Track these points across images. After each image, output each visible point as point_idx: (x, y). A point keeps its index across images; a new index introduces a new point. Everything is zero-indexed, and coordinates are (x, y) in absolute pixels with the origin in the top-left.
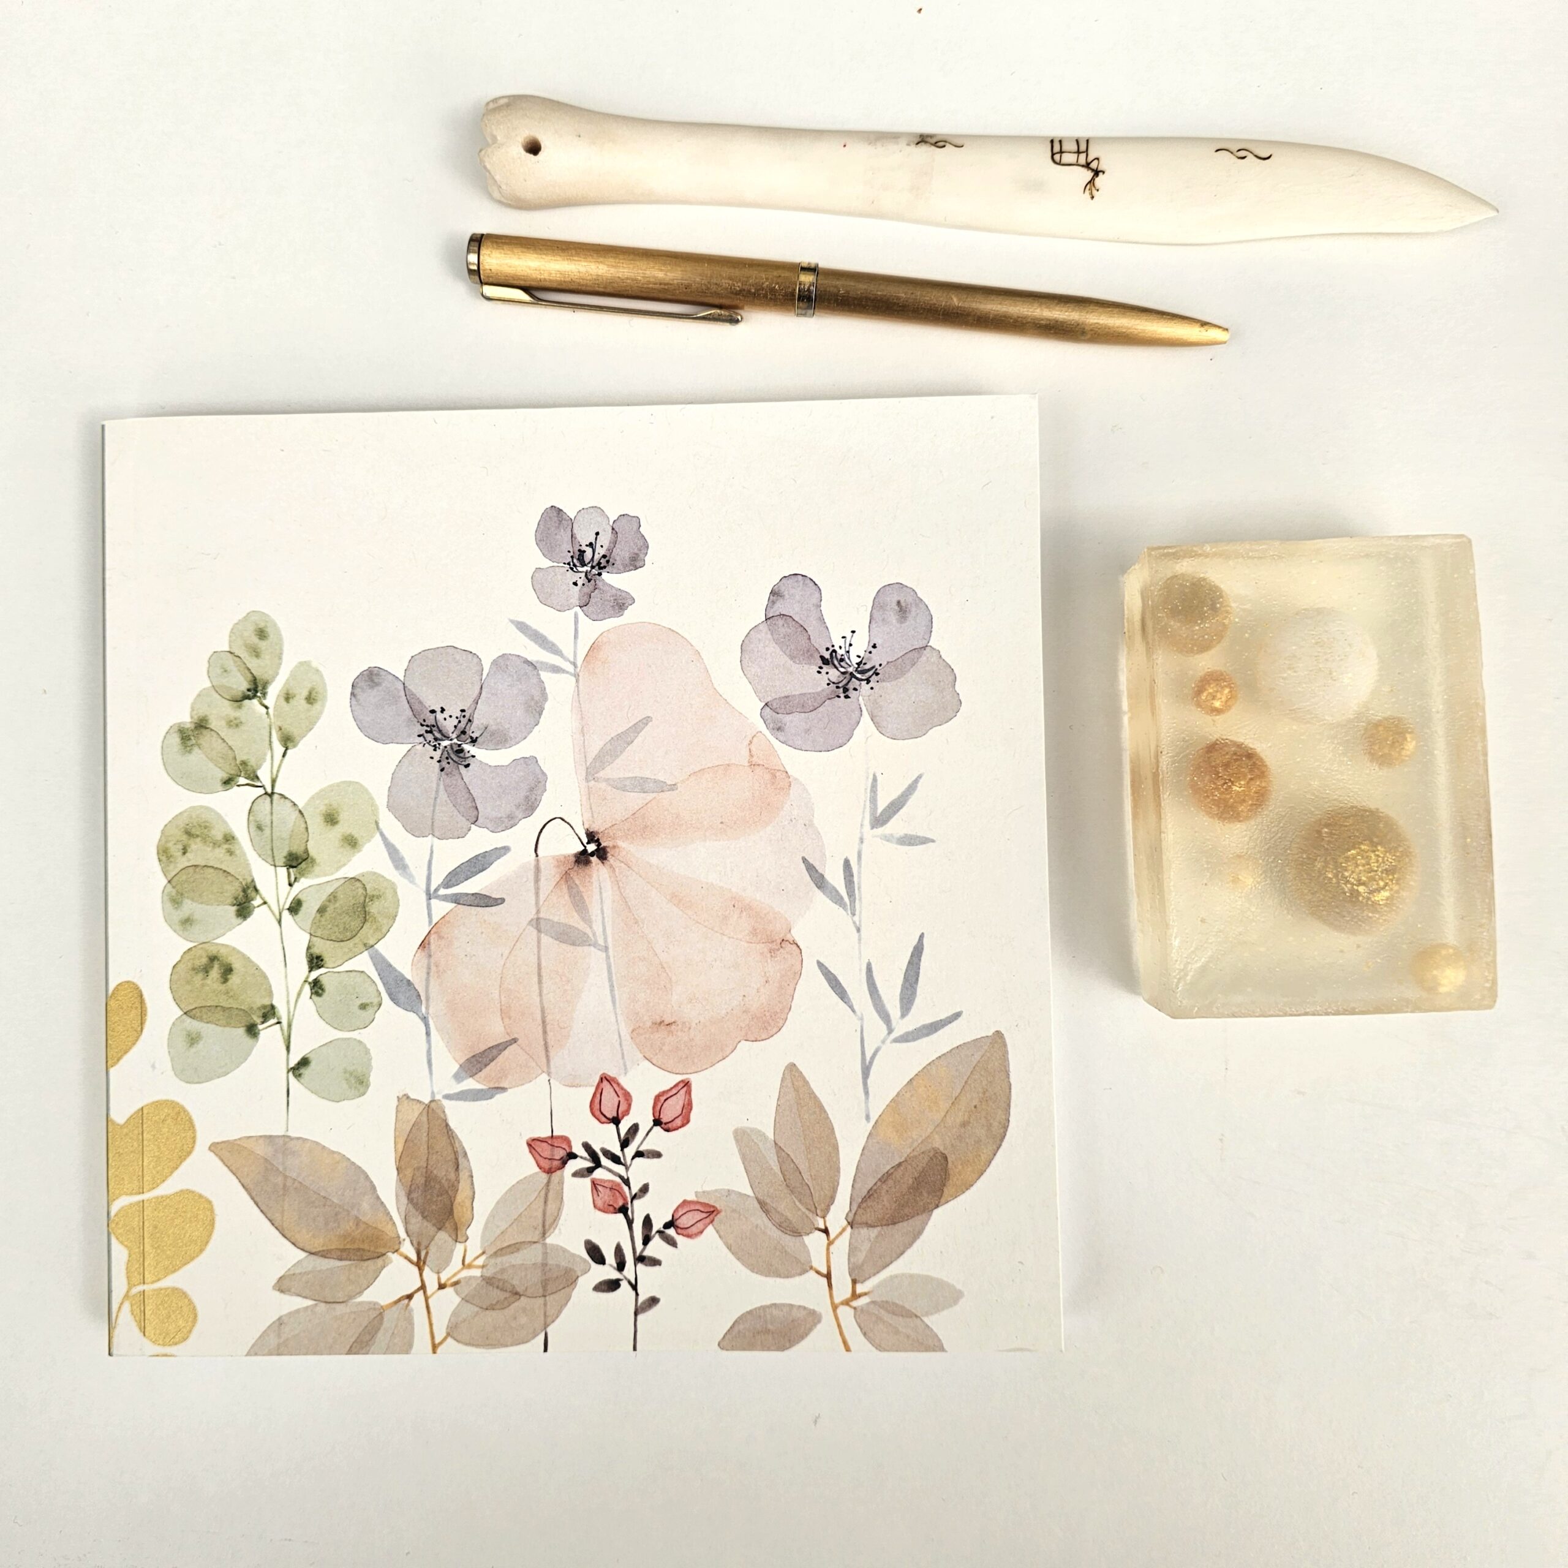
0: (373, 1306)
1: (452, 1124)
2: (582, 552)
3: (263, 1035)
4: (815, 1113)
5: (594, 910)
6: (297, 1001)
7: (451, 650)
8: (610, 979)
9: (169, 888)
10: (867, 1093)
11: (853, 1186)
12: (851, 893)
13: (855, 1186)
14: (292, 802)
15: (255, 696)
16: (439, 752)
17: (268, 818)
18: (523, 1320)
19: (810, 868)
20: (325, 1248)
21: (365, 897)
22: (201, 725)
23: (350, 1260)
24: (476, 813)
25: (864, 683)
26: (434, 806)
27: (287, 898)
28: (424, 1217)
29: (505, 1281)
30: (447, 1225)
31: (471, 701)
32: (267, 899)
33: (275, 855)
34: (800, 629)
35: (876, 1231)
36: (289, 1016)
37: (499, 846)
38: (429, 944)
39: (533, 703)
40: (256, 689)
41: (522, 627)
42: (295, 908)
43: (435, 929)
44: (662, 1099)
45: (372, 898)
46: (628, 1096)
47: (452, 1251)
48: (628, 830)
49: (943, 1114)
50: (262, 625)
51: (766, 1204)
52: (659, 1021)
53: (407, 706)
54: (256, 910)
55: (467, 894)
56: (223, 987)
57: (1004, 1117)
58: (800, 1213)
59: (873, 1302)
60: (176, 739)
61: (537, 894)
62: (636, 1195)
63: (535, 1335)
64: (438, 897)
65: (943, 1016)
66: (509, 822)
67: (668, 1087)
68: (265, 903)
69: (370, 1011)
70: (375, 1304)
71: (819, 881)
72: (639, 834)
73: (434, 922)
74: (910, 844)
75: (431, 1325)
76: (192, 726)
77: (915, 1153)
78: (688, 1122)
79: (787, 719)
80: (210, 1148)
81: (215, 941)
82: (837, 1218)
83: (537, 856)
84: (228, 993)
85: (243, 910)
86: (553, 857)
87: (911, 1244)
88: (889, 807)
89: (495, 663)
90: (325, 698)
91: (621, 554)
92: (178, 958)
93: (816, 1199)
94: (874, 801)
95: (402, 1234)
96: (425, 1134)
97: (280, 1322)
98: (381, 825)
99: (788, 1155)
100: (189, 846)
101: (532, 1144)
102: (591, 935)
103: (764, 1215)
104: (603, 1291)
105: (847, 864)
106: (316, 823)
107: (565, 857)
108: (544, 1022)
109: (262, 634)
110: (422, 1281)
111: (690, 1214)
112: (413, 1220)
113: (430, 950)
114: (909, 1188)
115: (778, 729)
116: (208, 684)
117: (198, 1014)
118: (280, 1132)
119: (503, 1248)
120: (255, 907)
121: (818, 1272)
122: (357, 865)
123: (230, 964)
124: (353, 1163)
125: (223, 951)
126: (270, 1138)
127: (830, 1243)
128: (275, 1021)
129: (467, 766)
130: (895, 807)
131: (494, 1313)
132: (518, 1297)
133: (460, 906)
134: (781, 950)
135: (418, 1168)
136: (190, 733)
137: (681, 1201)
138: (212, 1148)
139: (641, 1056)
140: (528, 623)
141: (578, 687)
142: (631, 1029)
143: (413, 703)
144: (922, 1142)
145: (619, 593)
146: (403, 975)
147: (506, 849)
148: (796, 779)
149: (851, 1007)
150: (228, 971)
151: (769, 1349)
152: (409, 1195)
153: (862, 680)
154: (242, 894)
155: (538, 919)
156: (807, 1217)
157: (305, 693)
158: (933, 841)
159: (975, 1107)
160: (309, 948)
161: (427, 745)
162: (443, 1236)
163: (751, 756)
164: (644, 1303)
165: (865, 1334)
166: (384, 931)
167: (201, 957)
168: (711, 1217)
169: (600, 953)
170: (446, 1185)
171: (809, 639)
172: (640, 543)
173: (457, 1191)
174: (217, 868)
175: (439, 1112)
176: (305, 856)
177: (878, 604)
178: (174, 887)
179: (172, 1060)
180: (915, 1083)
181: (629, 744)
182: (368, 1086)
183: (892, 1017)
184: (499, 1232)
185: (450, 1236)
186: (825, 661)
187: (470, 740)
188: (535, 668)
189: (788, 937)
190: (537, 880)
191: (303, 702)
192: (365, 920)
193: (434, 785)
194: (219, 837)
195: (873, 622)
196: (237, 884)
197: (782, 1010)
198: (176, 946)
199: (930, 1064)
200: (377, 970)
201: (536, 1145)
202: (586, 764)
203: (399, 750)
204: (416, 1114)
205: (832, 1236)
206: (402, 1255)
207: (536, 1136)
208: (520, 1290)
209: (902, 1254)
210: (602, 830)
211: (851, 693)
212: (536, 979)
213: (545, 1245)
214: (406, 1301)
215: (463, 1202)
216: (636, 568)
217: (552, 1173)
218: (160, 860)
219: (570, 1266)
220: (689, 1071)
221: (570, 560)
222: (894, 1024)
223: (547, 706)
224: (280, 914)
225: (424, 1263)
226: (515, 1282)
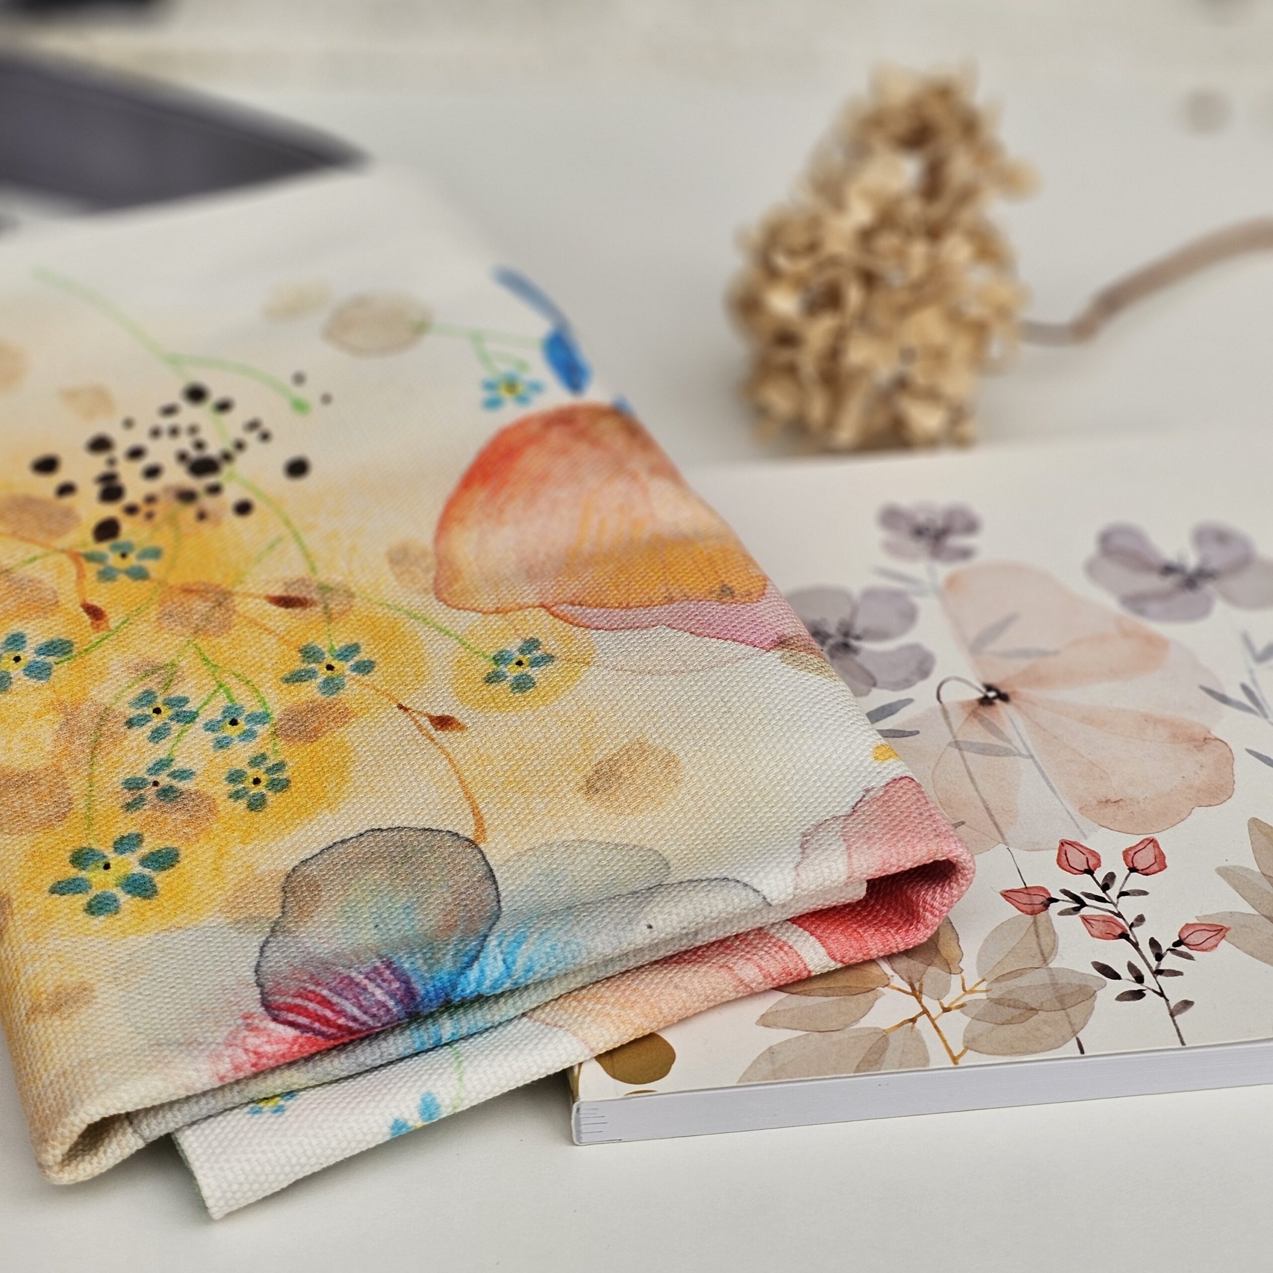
0: (875, 1031)
5: (1012, 735)
8: (1044, 776)
18: (1047, 1030)
19: (1210, 691)
24: (873, 680)
29: (1015, 1000)
37: (902, 698)
39: (904, 614)
44: (1131, 853)
46: (1094, 853)
47: (949, 981)
48: (1024, 681)
52: (1105, 800)
61: (950, 726)
62: (1132, 924)
63: (1066, 1041)
66: (905, 684)
67: (1132, 845)
71: (1223, 699)
72: (1034, 683)
75: (944, 1041)
78: (1165, 867)
83: (941, 703)
86: (957, 702)
95: (889, 971)
97: (771, 1052)
101: (1007, 895)
102: (1013, 749)
104: (1128, 1000)
105: (1243, 686)
107: (969, 703)
108: (987, 809)
110: (923, 1007)
111: (1198, 933)
119: (1004, 975)
131: (1014, 1027)
132: (1034, 1012)
134: (1207, 745)
137: (1183, 925)
139: (1095, 824)
141: (944, 601)
142: (1078, 807)
145: (963, 548)
147: (910, 700)
155: (956, 742)
162: (934, 971)
164: (1177, 1006)
168: (1221, 933)
169: (1026, 760)
173: (942, 942)
184: (994, 963)
185: (942, 969)
187: (854, 638)
188: (901, 594)
189: (1209, 736)
190: (946, 718)
197: (1226, 784)
201: (1011, 895)
202: (968, 645)
206: (894, 988)
207: (1009, 888)
208: (1034, 1006)
210: (998, 684)
212: (968, 781)
213: (1049, 969)
214: (911, 1024)
215: (948, 942)
217: (1036, 914)
219: (1083, 983)
220: (1150, 832)
223: (920, 614)
225: (921, 992)
226: (1027, 1000)
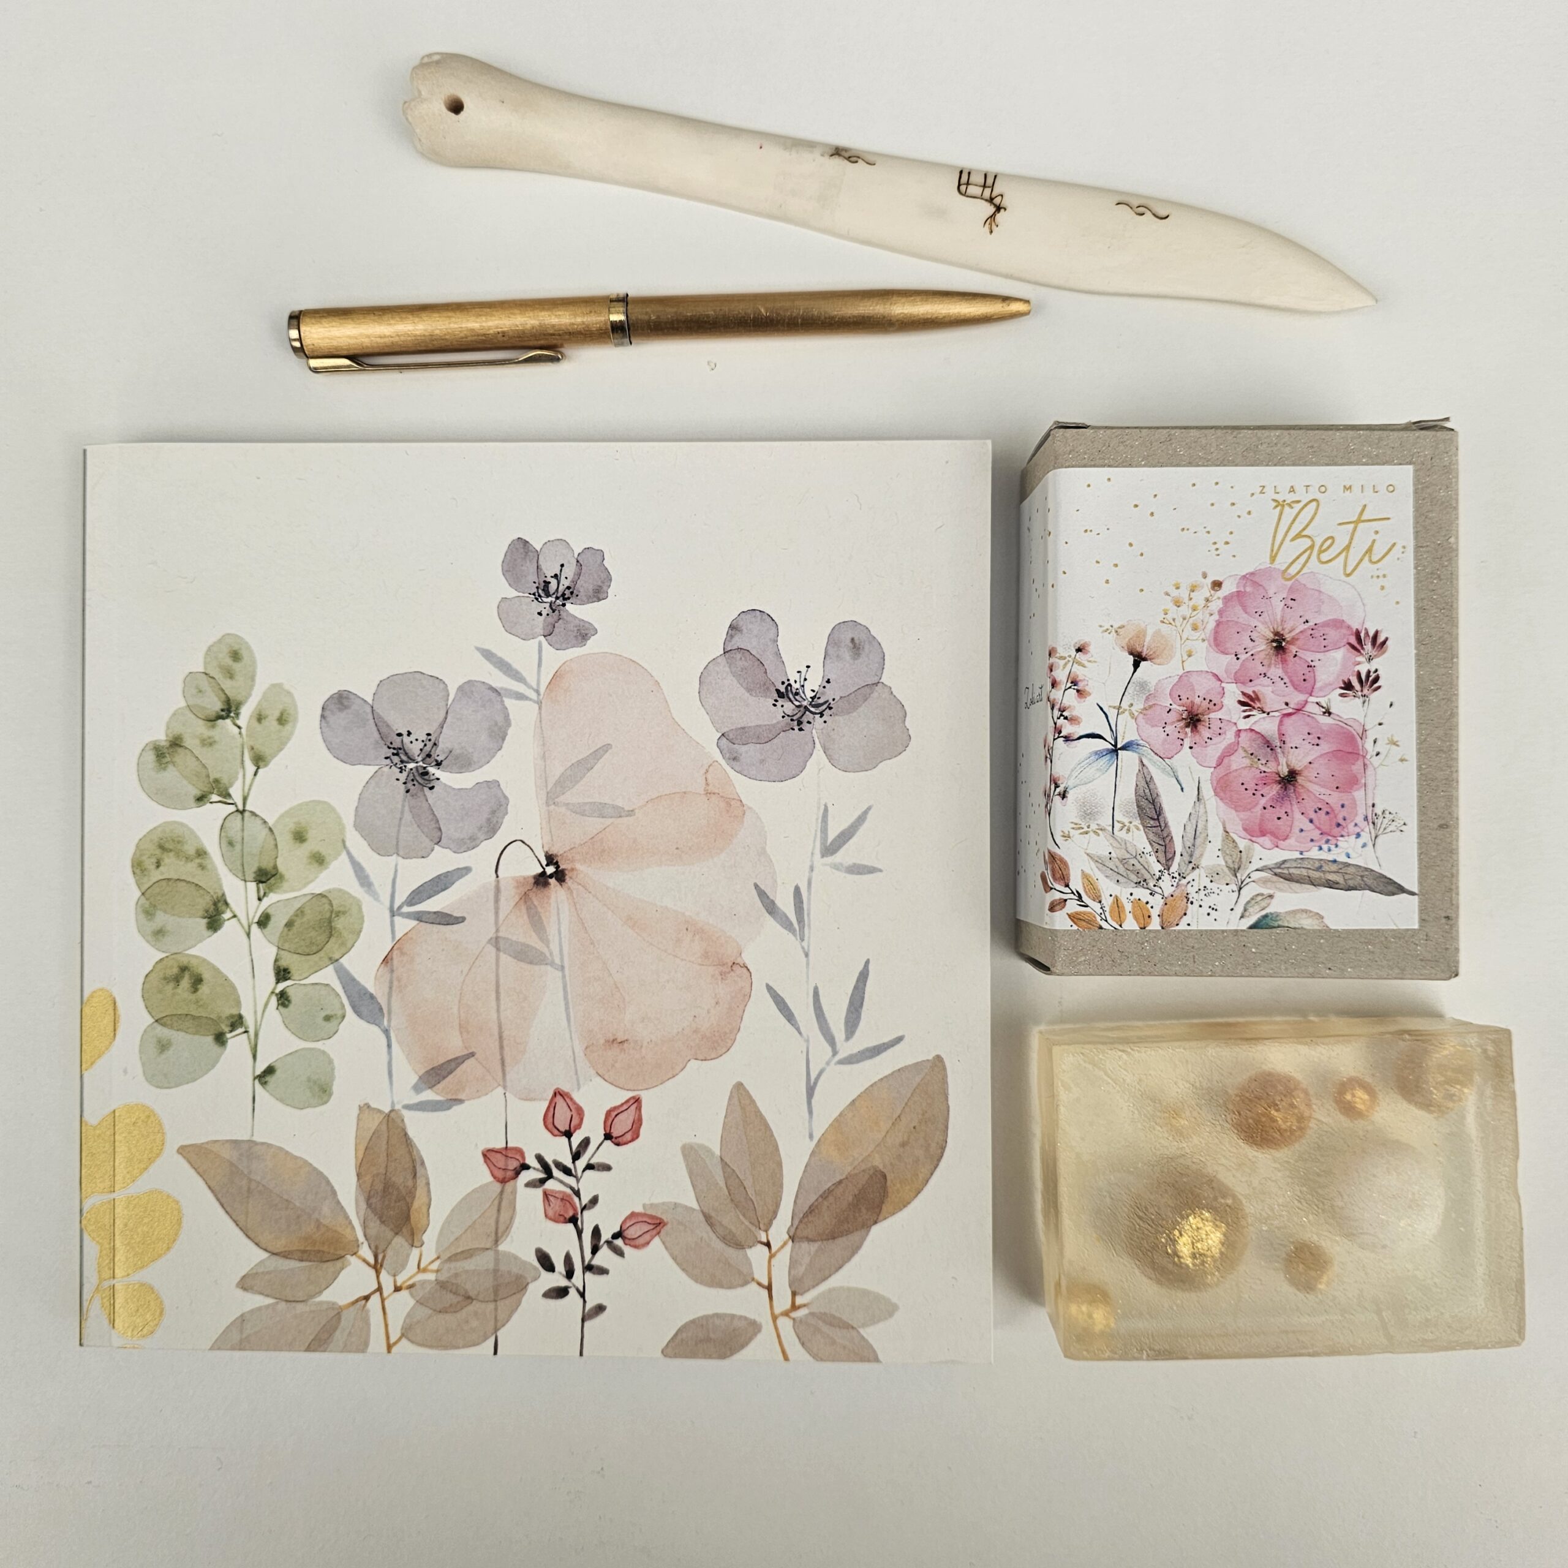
0: (332, 1305)
1: (411, 1133)
2: (547, 583)
3: (230, 1043)
4: (760, 1130)
5: (552, 931)
6: (264, 1011)
7: (418, 676)
8: (566, 998)
9: (143, 900)
10: (810, 1112)
11: (795, 1202)
12: (800, 920)
13: (798, 1201)
14: (263, 819)
15: (228, 717)
16: (405, 774)
17: (239, 834)
18: (475, 1323)
19: (762, 894)
20: (287, 1249)
21: (332, 912)
22: (176, 743)
23: (310, 1261)
24: (439, 833)
25: (818, 716)
26: (399, 826)
27: (256, 912)
28: (383, 1222)
29: (458, 1285)
30: (404, 1230)
31: (436, 725)
32: (238, 913)
33: (246, 870)
34: (757, 663)
35: (816, 1245)
36: (256, 1025)
37: (461, 866)
38: (392, 959)
39: (496, 729)
40: (230, 709)
41: (488, 655)
42: (264, 922)
43: (398, 946)
44: (614, 1114)
45: (338, 914)
46: (580, 1112)
47: (408, 1256)
48: (587, 854)
49: (883, 1134)
50: (236, 647)
51: (711, 1217)
52: (611, 1039)
53: (375, 729)
54: (227, 923)
55: (429, 913)
56: (193, 997)
57: (942, 1138)
58: (743, 1227)
59: (812, 1314)
60: (151, 757)
61: (497, 913)
62: (585, 1206)
63: (486, 1338)
64: (399, 915)
65: (886, 1039)
66: (469, 843)
67: (619, 1103)
68: (235, 916)
69: (334, 1022)
70: (334, 1304)
71: (771, 908)
72: (596, 857)
73: (397, 939)
74: (859, 873)
75: (386, 1326)
76: (167, 744)
77: (856, 1171)
78: (638, 1137)
79: (744, 748)
80: (178, 1151)
81: (187, 952)
82: (779, 1232)
83: (497, 877)
84: (198, 1002)
85: (214, 923)
86: (513, 878)
87: (849, 1259)
88: (839, 836)
89: (461, 689)
90: (296, 720)
91: (585, 586)
92: (150, 968)
93: (759, 1213)
94: (824, 830)
95: (361, 1237)
96: (385, 1142)
97: (242, 1319)
98: (348, 844)
99: (734, 1171)
100: (163, 859)
101: (487, 1155)
102: (548, 955)
103: (708, 1228)
104: (552, 1298)
105: (797, 890)
106: (285, 840)
107: (525, 878)
108: (501, 1038)
109: (236, 656)
110: (379, 1283)
111: (638, 1225)
112: (371, 1225)
113: (392, 965)
114: (849, 1204)
115: (734, 759)
116: (183, 704)
117: (169, 1022)
118: (246, 1137)
119: (457, 1254)
120: (225, 920)
121: (759, 1284)
122: (323, 882)
123: (201, 975)
124: (315, 1169)
125: (194, 962)
126: (235, 1142)
127: (772, 1256)
128: (243, 1030)
129: (432, 788)
130: (845, 836)
131: (448, 1317)
132: (470, 1301)
133: (422, 924)
134: (732, 974)
135: (378, 1175)
136: (165, 751)
137: (628, 1213)
138: (180, 1151)
139: (593, 1072)
140: (494, 651)
141: (540, 713)
142: (584, 1047)
143: (380, 724)
144: (862, 1161)
145: (582, 624)
146: (365, 989)
147: (467, 870)
148: (750, 808)
149: (798, 1030)
150: (197, 981)
151: (710, 1357)
152: (368, 1200)
153: (816, 713)
154: (213, 907)
155: (497, 938)
156: (750, 1230)
157: (277, 714)
158: (881, 871)
159: (914, 1128)
160: (276, 961)
161: (393, 767)
162: (399, 1241)
163: (707, 784)
164: (590, 1310)
165: (803, 1344)
166: (349, 945)
167: (171, 967)
168: (658, 1228)
169: (557, 972)
170: (404, 1192)
171: (766, 673)
172: (604, 575)
173: (414, 1197)
174: (189, 882)
175: (399, 1121)
176: (274, 873)
177: (833, 640)
178: (147, 899)
179: (143, 1065)
180: (857, 1103)
181: (589, 770)
182: (330, 1095)
183: (837, 1040)
184: (452, 1239)
185: (407, 1241)
186: (781, 695)
187: (434, 763)
188: (499, 694)
189: (739, 961)
190: (497, 900)
191: (275, 723)
192: (331, 936)
193: (400, 806)
194: (191, 851)
195: (827, 658)
196: (208, 898)
197: (731, 1032)
198: (150, 956)
199: (872, 1086)
200: (341, 983)
201: (490, 1155)
202: (547, 786)
203: (366, 772)
204: (376, 1123)
205: (774, 1248)
206: (360, 1257)
207: (491, 1146)
208: (472, 1294)
209: (840, 1268)
210: (561, 852)
211: (805, 726)
212: (493, 996)
213: (497, 1252)
214: (364, 1302)
215: (420, 1207)
216: (599, 600)
217: (506, 1182)
218: (134, 873)
219: (520, 1272)
220: (641, 1088)
221: (536, 590)
222: (839, 1045)
223: (510, 731)
224: (249, 927)
225: (381, 1266)
226: (468, 1286)
